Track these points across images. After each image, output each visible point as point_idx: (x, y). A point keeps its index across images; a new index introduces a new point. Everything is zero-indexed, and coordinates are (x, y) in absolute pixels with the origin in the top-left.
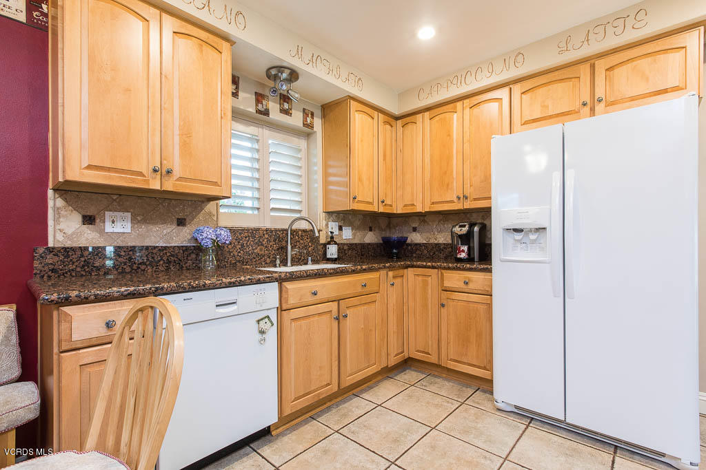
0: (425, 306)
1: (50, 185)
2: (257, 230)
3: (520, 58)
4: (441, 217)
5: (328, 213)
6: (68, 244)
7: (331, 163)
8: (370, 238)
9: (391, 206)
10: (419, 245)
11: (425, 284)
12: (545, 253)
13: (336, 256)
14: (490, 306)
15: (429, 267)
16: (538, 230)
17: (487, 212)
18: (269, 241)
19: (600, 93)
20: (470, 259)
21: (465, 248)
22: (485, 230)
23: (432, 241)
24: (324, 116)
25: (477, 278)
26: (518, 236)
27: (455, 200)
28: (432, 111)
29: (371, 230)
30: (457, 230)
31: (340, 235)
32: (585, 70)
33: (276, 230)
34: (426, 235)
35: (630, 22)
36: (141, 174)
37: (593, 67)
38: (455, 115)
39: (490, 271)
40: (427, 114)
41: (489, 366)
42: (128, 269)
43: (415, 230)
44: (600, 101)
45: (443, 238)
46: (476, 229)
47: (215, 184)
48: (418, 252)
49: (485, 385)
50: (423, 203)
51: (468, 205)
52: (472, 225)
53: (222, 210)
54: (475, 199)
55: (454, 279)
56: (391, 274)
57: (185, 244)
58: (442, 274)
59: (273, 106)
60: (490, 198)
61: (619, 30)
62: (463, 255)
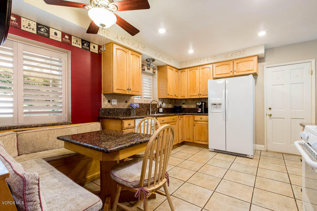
0: (189, 126)
1: (102, 93)
2: (143, 104)
3: (215, 57)
4: (192, 100)
5: (159, 99)
6: (106, 108)
7: (160, 83)
8: (170, 106)
9: (177, 96)
10: (185, 108)
11: (189, 119)
12: (221, 110)
13: (162, 112)
14: (207, 125)
15: (190, 115)
16: (220, 104)
17: (207, 99)
18: (145, 107)
19: (235, 69)
20: (202, 112)
21: (200, 109)
22: (206, 104)
23: (189, 107)
24: (158, 69)
25: (204, 117)
26: (215, 106)
27: (197, 95)
28: (190, 69)
29: (170, 104)
30: (198, 104)
31: (162, 105)
32: (231, 63)
33: (147, 104)
34: (187, 105)
35: (242, 53)
36: (125, 90)
37: (233, 62)
38: (197, 71)
39: (208, 115)
40: (189, 69)
41: (207, 141)
42: (116, 114)
43: (184, 104)
44: (235, 71)
45: (193, 106)
46: (203, 104)
47: (138, 92)
48: (185, 111)
49: (206, 146)
50: (187, 95)
51: (201, 97)
52: (202, 102)
53: (135, 98)
54: (203, 95)
55: (197, 118)
56: (180, 116)
57: (127, 108)
58: (194, 117)
59: (146, 68)
60: (208, 95)
61: (239, 54)
62: (200, 111)
